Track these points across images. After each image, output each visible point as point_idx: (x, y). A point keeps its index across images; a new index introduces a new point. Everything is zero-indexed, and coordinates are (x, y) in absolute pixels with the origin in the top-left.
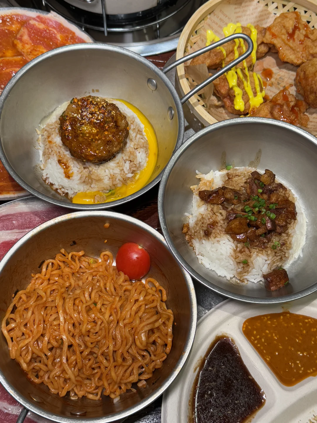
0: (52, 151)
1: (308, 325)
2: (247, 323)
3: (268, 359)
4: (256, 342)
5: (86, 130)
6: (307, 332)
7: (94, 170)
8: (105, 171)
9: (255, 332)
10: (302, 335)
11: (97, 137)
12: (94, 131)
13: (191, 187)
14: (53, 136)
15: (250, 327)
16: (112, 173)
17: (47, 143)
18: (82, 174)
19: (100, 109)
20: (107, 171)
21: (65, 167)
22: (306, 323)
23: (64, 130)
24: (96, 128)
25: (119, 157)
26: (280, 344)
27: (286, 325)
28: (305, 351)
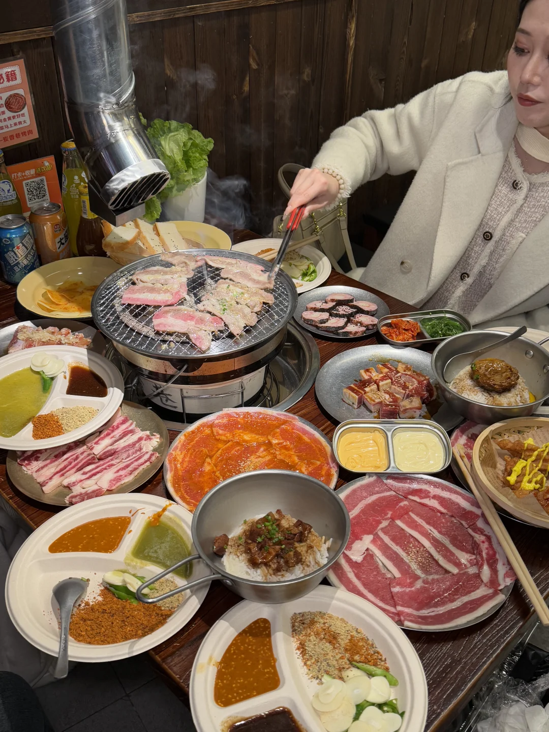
1: (236, 651)
2: (219, 701)
3: (255, 694)
4: (238, 698)
6: (243, 654)
9: (230, 696)
10: (245, 659)
15: (223, 700)
22: (234, 652)
26: (249, 679)
27: (233, 669)
28: (258, 661)
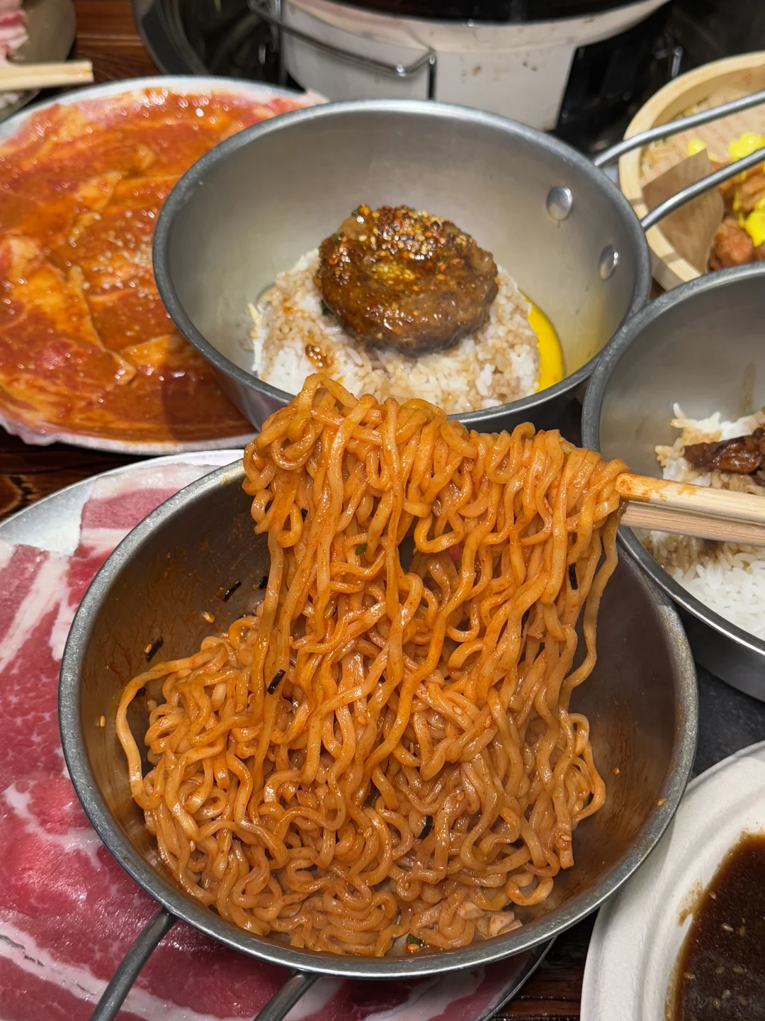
0: (291, 329)
5: (389, 272)
7: (398, 372)
8: (428, 381)
11: (416, 288)
12: (409, 275)
13: (659, 449)
14: (298, 297)
16: (446, 388)
17: (281, 313)
18: (367, 380)
19: (426, 229)
20: (432, 379)
21: (321, 365)
23: (331, 266)
24: (413, 271)
25: (468, 346)
